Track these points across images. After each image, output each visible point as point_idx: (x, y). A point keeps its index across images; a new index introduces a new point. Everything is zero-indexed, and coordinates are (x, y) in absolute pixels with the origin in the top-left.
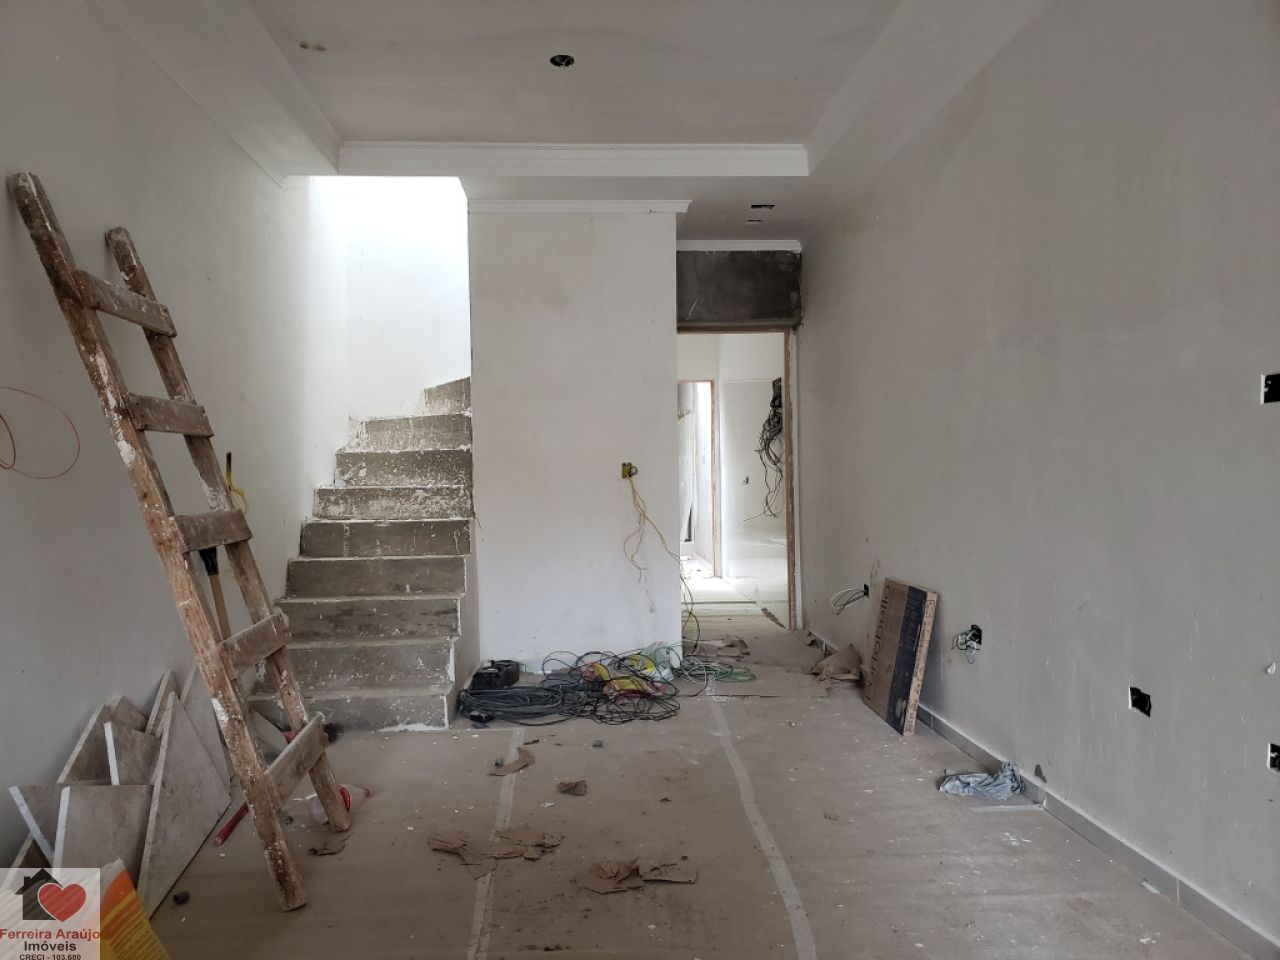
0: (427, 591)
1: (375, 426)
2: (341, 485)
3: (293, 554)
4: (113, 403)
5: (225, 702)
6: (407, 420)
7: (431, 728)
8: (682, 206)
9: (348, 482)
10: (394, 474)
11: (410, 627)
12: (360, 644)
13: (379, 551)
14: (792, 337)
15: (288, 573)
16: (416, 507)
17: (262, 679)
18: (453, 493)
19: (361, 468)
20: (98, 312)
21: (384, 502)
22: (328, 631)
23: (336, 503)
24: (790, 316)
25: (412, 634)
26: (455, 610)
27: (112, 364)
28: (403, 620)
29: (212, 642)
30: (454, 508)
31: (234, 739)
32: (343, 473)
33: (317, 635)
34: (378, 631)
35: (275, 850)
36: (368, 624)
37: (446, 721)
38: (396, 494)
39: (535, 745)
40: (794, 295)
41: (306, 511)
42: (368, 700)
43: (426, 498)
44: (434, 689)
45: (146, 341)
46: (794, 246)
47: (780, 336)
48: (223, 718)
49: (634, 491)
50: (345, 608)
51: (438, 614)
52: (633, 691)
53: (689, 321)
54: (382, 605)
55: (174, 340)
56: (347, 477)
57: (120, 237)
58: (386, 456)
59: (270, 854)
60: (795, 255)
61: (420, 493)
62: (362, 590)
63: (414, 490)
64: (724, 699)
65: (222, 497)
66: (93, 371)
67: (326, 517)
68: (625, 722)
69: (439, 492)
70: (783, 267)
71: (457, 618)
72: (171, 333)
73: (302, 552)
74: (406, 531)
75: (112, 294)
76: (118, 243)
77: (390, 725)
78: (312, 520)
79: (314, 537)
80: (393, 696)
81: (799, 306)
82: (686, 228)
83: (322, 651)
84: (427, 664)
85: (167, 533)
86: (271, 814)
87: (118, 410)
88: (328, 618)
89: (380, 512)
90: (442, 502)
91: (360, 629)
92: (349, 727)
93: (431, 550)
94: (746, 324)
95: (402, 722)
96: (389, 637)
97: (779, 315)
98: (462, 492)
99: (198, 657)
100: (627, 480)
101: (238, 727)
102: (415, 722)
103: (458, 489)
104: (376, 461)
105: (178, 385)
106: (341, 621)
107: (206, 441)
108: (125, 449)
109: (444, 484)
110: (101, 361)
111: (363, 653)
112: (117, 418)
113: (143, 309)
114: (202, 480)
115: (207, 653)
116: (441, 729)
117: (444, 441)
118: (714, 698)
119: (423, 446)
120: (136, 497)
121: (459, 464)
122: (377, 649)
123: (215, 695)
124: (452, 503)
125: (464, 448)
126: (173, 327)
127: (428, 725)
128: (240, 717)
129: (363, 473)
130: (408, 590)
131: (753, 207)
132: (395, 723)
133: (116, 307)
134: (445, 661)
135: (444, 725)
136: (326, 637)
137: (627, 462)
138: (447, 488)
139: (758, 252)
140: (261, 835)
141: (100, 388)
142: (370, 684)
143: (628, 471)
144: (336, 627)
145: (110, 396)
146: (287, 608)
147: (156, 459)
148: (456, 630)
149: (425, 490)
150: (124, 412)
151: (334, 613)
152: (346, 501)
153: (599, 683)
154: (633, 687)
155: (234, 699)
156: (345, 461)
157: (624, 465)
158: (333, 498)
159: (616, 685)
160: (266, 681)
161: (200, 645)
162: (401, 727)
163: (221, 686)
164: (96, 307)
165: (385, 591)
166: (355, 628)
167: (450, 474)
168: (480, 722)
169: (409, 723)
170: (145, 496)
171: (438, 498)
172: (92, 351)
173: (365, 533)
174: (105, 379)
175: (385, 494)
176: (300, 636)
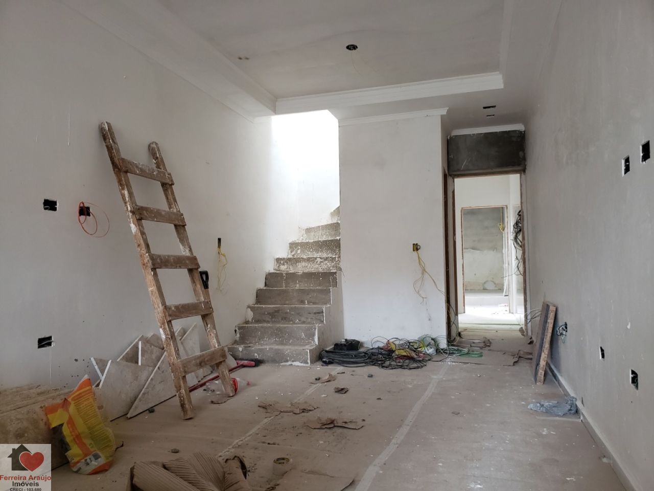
0: (314, 303)
1: (308, 230)
2: (290, 256)
3: (261, 285)
4: (129, 209)
5: (164, 329)
6: (319, 227)
7: (302, 364)
8: (444, 111)
9: (293, 255)
10: (311, 252)
11: (303, 319)
12: (278, 325)
13: (298, 285)
14: (523, 176)
15: (257, 294)
16: (317, 266)
17: (238, 339)
18: (333, 259)
19: (298, 249)
20: (129, 174)
21: (304, 264)
22: (269, 320)
23: (284, 264)
24: (519, 164)
25: (304, 322)
26: (323, 312)
27: (131, 194)
28: (300, 316)
29: (160, 305)
30: (333, 267)
31: (167, 346)
32: (292, 252)
33: (265, 321)
34: (290, 321)
35: (180, 393)
36: (285, 319)
37: (309, 362)
38: (308, 260)
39: (343, 374)
40: (521, 154)
41: (270, 267)
42: (276, 349)
43: (321, 262)
44: (307, 347)
45: (161, 187)
46: (520, 127)
47: (518, 175)
48: (163, 337)
49: (419, 257)
50: (276, 309)
51: (315, 313)
52: (404, 356)
53: (462, 171)
54: (291, 309)
55: (173, 186)
56: (293, 253)
57: (154, 146)
58: (307, 243)
59: (179, 395)
60: (521, 132)
61: (319, 260)
62: (287, 302)
63: (316, 258)
64: (454, 364)
65: (187, 251)
66: (123, 196)
67: (279, 271)
68: (392, 369)
69: (326, 259)
70: (514, 139)
71: (323, 316)
72: (170, 183)
73: (266, 285)
74: (309, 276)
75: (137, 167)
76: (153, 148)
77: (285, 362)
78: (272, 271)
79: (271, 279)
80: (287, 349)
81: (524, 159)
82: (447, 124)
83: (262, 327)
84: (306, 336)
85: (146, 261)
86: (179, 378)
87: (131, 211)
88: (269, 314)
89: (301, 268)
90: (328, 264)
91: (282, 319)
92: (268, 361)
93: (320, 286)
94: (495, 170)
95: (290, 360)
96: (294, 323)
97: (513, 164)
98: (337, 259)
99: (156, 311)
100: (416, 252)
101: (169, 341)
102: (296, 361)
103: (335, 258)
104: (304, 246)
105: (172, 204)
106: (274, 315)
107: (182, 228)
108: (134, 228)
109: (330, 255)
110: (126, 192)
111: (279, 329)
112: (130, 214)
113: (154, 173)
114: (180, 244)
115: (159, 309)
116: (307, 365)
117: (332, 236)
118: (449, 363)
119: (324, 238)
120: (136, 245)
121: (334, 245)
122: (285, 328)
123: (161, 327)
124: (333, 264)
125: (338, 238)
126: (172, 181)
127: (301, 363)
128: (170, 337)
129: (299, 251)
130: (306, 303)
131: (485, 108)
132: (287, 361)
133: (138, 172)
134: (314, 335)
135: (308, 363)
136: (268, 322)
137: (415, 243)
138: (331, 257)
139: (500, 132)
140: (176, 387)
141: (126, 203)
142: (282, 343)
143: (416, 248)
144: (272, 318)
145: (128, 206)
146: (252, 309)
147: (146, 231)
148: (323, 321)
149: (321, 258)
150: (133, 212)
151: (271, 311)
152: (287, 263)
153: (392, 351)
154: (405, 354)
155: (168, 329)
156: (293, 246)
157: (414, 244)
158: (282, 262)
159: (397, 353)
160: (240, 340)
161: (156, 306)
162: (289, 363)
163: (163, 323)
164: (126, 172)
165: (297, 303)
166: (280, 319)
167: (333, 251)
168: (327, 363)
169: (293, 361)
170: (139, 245)
171: (326, 262)
172: (123, 189)
173: (292, 277)
174: (127, 199)
175: (304, 260)
176: (258, 321)
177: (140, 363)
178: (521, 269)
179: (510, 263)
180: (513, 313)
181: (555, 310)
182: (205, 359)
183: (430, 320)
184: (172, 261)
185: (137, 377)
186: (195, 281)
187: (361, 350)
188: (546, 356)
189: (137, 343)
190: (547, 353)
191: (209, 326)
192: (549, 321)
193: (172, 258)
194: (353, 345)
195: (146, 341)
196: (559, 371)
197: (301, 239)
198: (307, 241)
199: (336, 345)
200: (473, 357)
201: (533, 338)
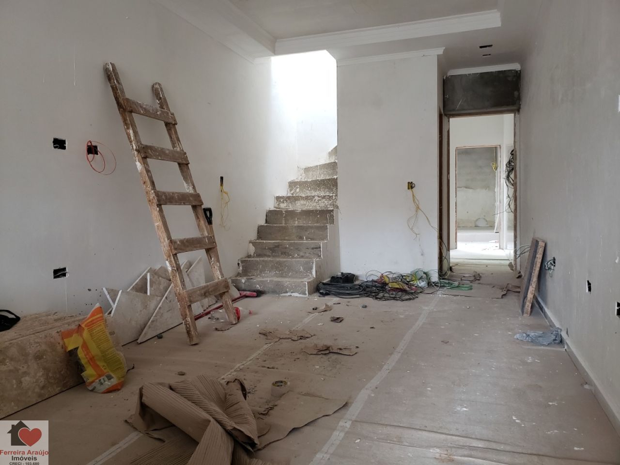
0: (312, 239)
1: (307, 170)
2: (289, 195)
3: (262, 222)
4: (135, 147)
5: (170, 262)
6: (317, 166)
7: (301, 295)
8: (440, 51)
9: (292, 194)
10: (310, 191)
11: (301, 254)
12: (278, 259)
13: (296, 222)
14: (517, 115)
15: (258, 231)
16: (315, 204)
17: (241, 272)
18: (330, 197)
19: (297, 188)
20: (133, 114)
21: (302, 202)
22: (270, 254)
23: (283, 203)
24: (513, 104)
25: (302, 257)
26: (320, 247)
27: (135, 133)
28: (299, 251)
29: (166, 239)
30: (331, 205)
31: (173, 277)
32: (291, 190)
33: (265, 255)
34: (289, 255)
35: (186, 321)
36: (285, 253)
37: (307, 293)
38: (307, 198)
39: (339, 305)
40: (516, 93)
41: (271, 205)
42: (275, 281)
43: (319, 200)
44: (305, 279)
45: (165, 126)
46: (516, 66)
47: (512, 115)
48: (170, 269)
49: (413, 195)
50: (277, 245)
51: (313, 249)
52: (397, 288)
53: (458, 110)
54: (291, 244)
55: (176, 126)
56: (292, 192)
57: (157, 86)
58: (306, 182)
59: (185, 322)
60: (517, 71)
61: (316, 198)
62: (286, 238)
63: (314, 197)
64: (444, 296)
65: (191, 188)
66: (128, 135)
67: (279, 208)
68: (386, 300)
69: (324, 197)
70: (510, 79)
71: (320, 251)
72: (173, 123)
73: (266, 222)
74: (308, 213)
75: (141, 107)
76: (156, 89)
77: (284, 293)
78: (272, 208)
79: (271, 216)
80: (286, 281)
81: (519, 98)
82: (444, 64)
83: (263, 261)
84: (304, 269)
85: (151, 197)
86: (185, 307)
87: (136, 150)
88: (270, 249)
89: (299, 206)
90: (326, 202)
91: (282, 254)
92: (269, 292)
93: (317, 222)
94: (489, 110)
95: (289, 292)
96: (293, 257)
97: (508, 104)
98: (334, 197)
99: (162, 245)
100: (410, 190)
101: (175, 272)
102: (295, 292)
103: (332, 196)
104: (302, 184)
105: (176, 143)
106: (275, 250)
107: (185, 166)
108: (139, 166)
109: (327, 194)
110: (131, 132)
111: (279, 263)
112: (136, 153)
113: (158, 113)
114: (184, 181)
115: (165, 244)
116: (305, 296)
117: (329, 176)
118: (440, 295)
119: (322, 177)
120: (142, 182)
121: (331, 184)
122: (285, 261)
123: (167, 260)
124: (330, 202)
125: (335, 177)
126: (175, 120)
127: (300, 294)
128: (176, 269)
129: (298, 190)
130: (305, 239)
131: (481, 47)
132: (287, 292)
133: (142, 112)
134: (312, 268)
135: (306, 294)
136: (269, 256)
137: (410, 181)
138: (328, 196)
139: (496, 72)
140: (182, 315)
141: (131, 142)
142: (282, 276)
143: (411, 186)
144: (273, 252)
145: (134, 145)
146: (254, 244)
147: (151, 169)
148: (320, 256)
149: (319, 197)
150: (138, 151)
151: (272, 247)
152: (287, 201)
153: (385, 284)
154: (397, 286)
155: (173, 262)
156: (292, 185)
157: (409, 183)
158: (282, 200)
159: (390, 285)
160: (242, 273)
161: (162, 240)
162: (289, 294)
163: (169, 256)
164: (131, 112)
165: (296, 239)
166: (280, 253)
167: (330, 190)
168: (323, 295)
169: (292, 293)
170: (145, 183)
171: (324, 200)
172: (128, 128)
173: (291, 214)
174: (132, 138)
175: (302, 198)
176: (259, 256)
177: (149, 294)
178: (512, 206)
179: (502, 202)
180: (503, 249)
181: (544, 245)
182: (209, 289)
183: (422, 255)
184: (176, 197)
185: (146, 306)
186: (199, 217)
187: (357, 283)
188: (534, 289)
189: (146, 275)
190: (534, 286)
191: (213, 259)
192: (537, 256)
193: (176, 195)
194: (349, 278)
195: (154, 273)
196: (546, 303)
197: (300, 178)
198: (306, 180)
199: (333, 278)
200: (463, 290)
201: (521, 272)
